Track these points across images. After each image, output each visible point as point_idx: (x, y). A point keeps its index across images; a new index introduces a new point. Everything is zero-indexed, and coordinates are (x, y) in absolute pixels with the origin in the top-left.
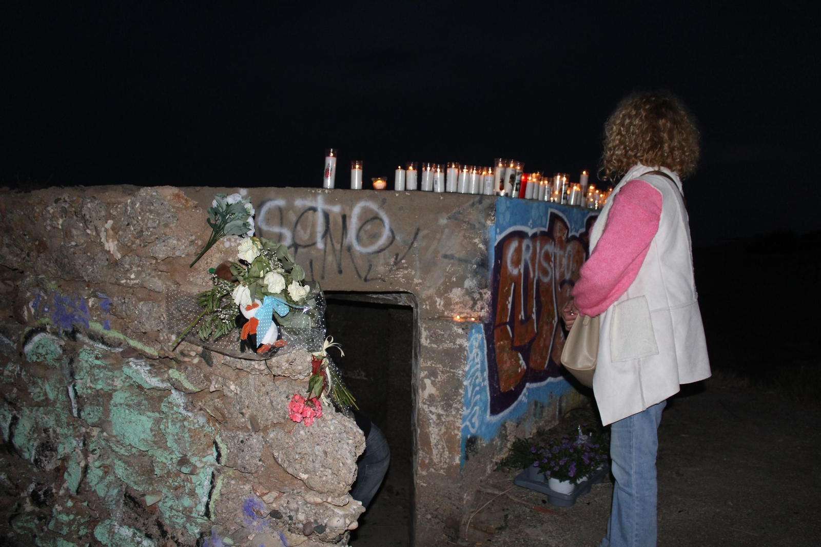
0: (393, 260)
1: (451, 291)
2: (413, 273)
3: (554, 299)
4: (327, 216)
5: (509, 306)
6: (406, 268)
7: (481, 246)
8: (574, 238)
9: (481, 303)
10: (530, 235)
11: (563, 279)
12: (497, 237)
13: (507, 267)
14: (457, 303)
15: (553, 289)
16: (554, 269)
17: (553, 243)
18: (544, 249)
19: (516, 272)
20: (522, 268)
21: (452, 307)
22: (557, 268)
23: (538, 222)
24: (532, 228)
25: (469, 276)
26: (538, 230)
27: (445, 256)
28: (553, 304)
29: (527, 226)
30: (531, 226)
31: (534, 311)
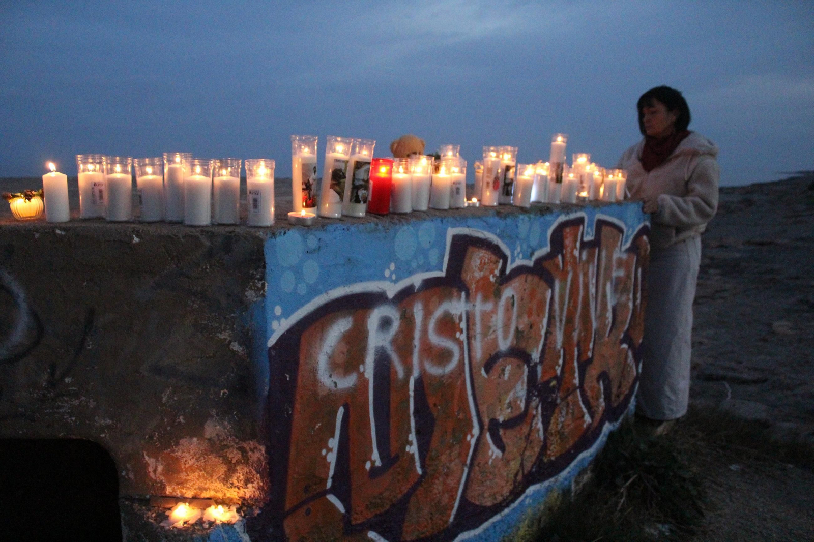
0: (46, 377)
1: (177, 444)
2: (92, 404)
3: (469, 391)
5: (332, 458)
6: (76, 395)
7: (235, 347)
8: (520, 271)
9: (246, 470)
10: (391, 295)
11: (493, 353)
12: (275, 325)
13: (315, 381)
14: (192, 469)
15: (464, 381)
16: (469, 344)
17: (463, 294)
18: (438, 313)
19: (347, 382)
20: (369, 369)
21: (183, 476)
22: (475, 338)
23: (414, 265)
24: (396, 282)
25: (214, 412)
26: (417, 280)
27: (158, 370)
28: (465, 408)
29: (383, 278)
30: (394, 277)
31: (412, 437)
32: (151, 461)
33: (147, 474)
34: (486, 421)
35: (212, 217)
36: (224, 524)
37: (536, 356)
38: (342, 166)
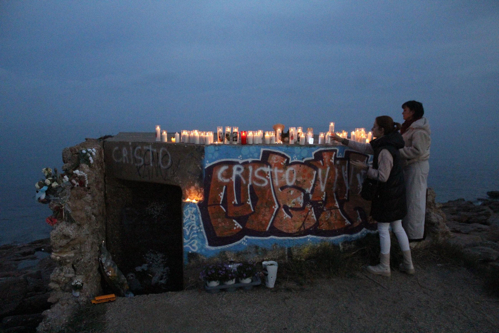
0: (173, 172)
2: (179, 178)
4: (153, 152)
5: (222, 197)
6: (177, 176)
7: (200, 168)
8: (297, 163)
9: (201, 194)
10: (240, 163)
11: (284, 185)
12: (207, 164)
13: (217, 178)
14: (193, 193)
15: (271, 190)
16: (272, 181)
17: (269, 166)
18: (259, 169)
19: (227, 181)
20: (233, 179)
21: (191, 194)
22: (275, 179)
23: (248, 156)
24: (242, 159)
25: (196, 181)
26: (250, 160)
27: (188, 172)
28: (272, 198)
29: (238, 158)
30: (241, 158)
31: (249, 200)
32: (187, 191)
33: (186, 194)
34: (282, 205)
35: (200, 142)
36: (193, 203)
37: (308, 190)
38: (228, 133)
